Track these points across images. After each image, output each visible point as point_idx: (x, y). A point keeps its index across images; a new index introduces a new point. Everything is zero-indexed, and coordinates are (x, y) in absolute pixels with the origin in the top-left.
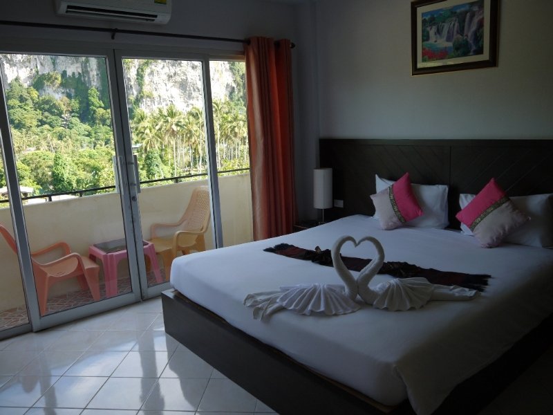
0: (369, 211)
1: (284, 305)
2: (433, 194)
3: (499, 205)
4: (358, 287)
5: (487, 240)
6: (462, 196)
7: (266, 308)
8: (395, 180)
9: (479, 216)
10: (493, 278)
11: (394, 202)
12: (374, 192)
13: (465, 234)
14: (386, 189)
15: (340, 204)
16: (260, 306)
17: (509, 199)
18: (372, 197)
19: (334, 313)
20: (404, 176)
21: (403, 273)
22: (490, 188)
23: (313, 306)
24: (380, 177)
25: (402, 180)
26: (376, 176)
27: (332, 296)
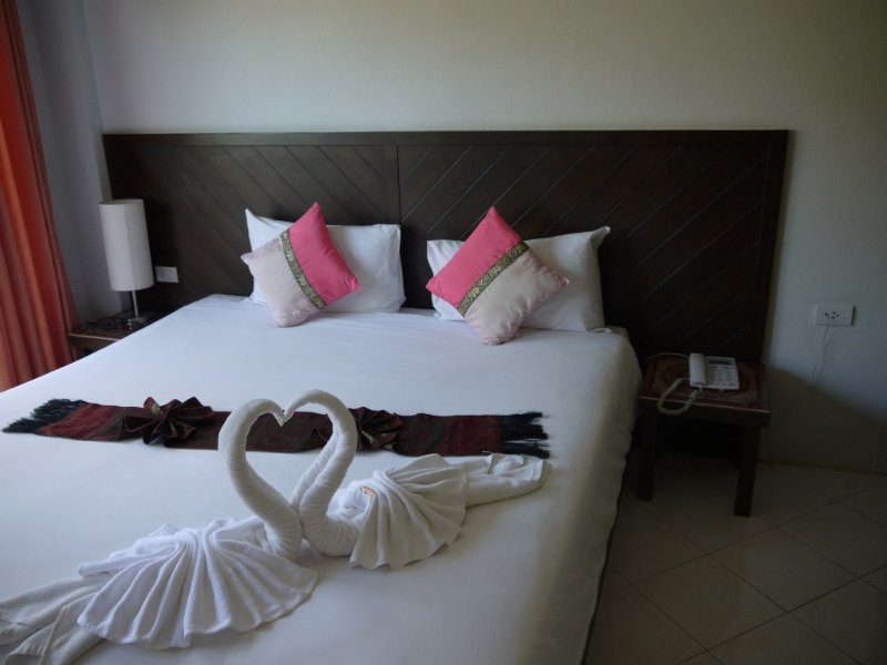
0: (241, 285)
1: (104, 633)
2: (373, 243)
3: (511, 261)
4: (302, 523)
5: (496, 329)
6: (431, 244)
7: (49, 652)
8: (293, 220)
9: (476, 284)
10: (547, 417)
11: (298, 267)
12: (248, 249)
13: (444, 317)
14: (276, 241)
15: (170, 275)
16: (24, 647)
17: (526, 248)
18: (246, 259)
19: (258, 621)
20: (311, 210)
21: (371, 438)
22: (490, 227)
23: (195, 619)
24: (256, 214)
25: (309, 218)
26: (248, 212)
27: (241, 567)
